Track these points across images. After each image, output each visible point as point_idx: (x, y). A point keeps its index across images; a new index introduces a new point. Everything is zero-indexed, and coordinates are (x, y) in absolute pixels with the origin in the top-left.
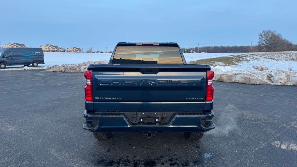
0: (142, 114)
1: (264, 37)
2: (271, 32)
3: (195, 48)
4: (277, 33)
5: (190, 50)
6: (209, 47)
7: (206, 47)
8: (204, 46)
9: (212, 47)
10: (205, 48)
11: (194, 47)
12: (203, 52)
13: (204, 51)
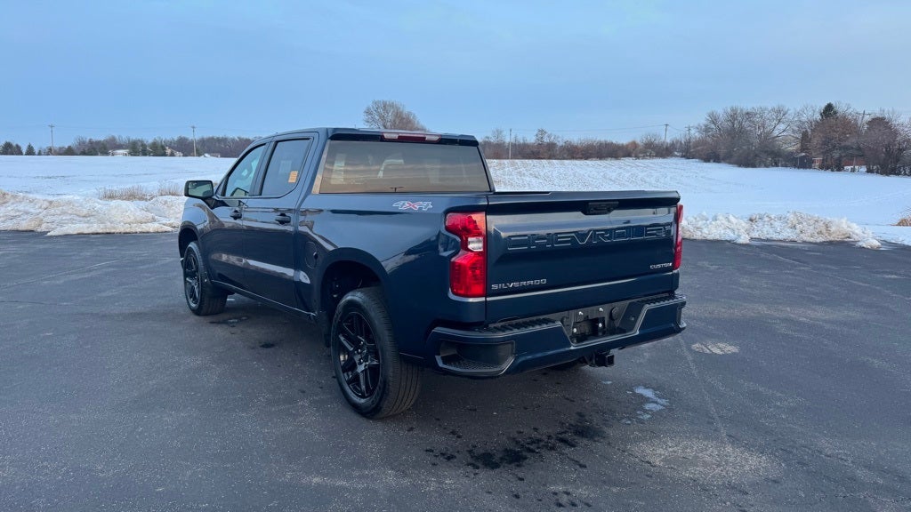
0: (577, 314)
1: (377, 117)
2: (392, 105)
3: (176, 139)
4: (406, 110)
5: (163, 148)
6: (224, 140)
7: (213, 138)
8: (207, 135)
9: (233, 140)
10: (211, 140)
11: (174, 136)
12: (206, 155)
13: (208, 152)
